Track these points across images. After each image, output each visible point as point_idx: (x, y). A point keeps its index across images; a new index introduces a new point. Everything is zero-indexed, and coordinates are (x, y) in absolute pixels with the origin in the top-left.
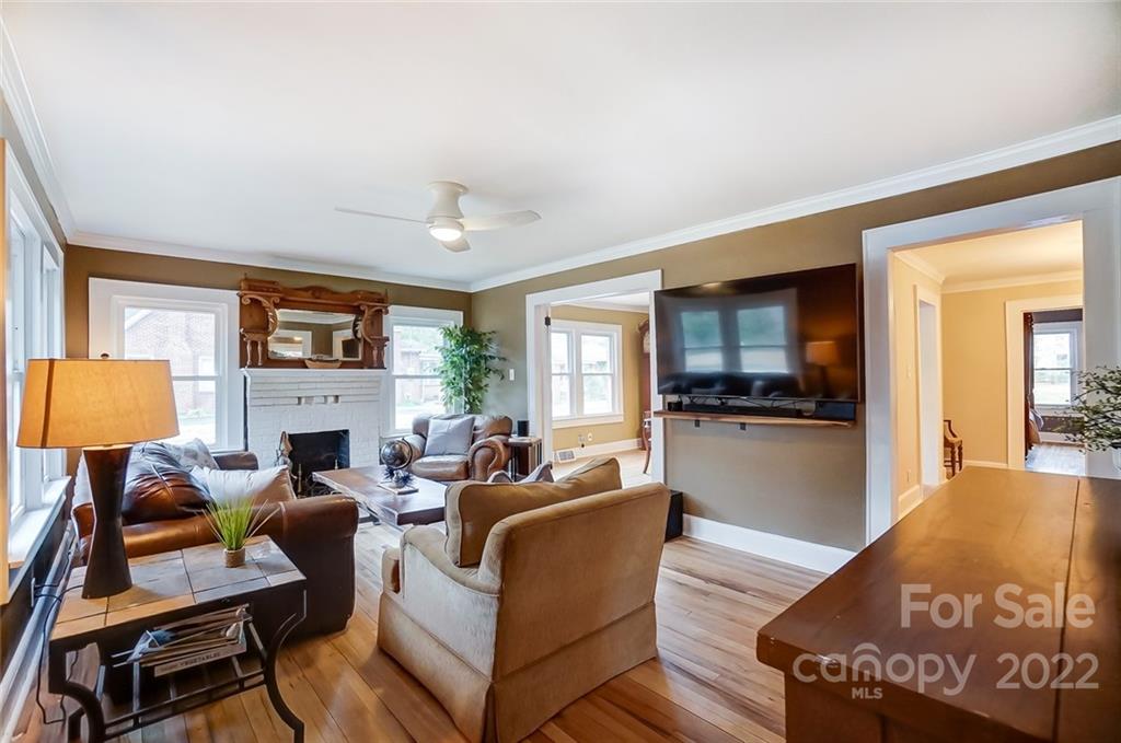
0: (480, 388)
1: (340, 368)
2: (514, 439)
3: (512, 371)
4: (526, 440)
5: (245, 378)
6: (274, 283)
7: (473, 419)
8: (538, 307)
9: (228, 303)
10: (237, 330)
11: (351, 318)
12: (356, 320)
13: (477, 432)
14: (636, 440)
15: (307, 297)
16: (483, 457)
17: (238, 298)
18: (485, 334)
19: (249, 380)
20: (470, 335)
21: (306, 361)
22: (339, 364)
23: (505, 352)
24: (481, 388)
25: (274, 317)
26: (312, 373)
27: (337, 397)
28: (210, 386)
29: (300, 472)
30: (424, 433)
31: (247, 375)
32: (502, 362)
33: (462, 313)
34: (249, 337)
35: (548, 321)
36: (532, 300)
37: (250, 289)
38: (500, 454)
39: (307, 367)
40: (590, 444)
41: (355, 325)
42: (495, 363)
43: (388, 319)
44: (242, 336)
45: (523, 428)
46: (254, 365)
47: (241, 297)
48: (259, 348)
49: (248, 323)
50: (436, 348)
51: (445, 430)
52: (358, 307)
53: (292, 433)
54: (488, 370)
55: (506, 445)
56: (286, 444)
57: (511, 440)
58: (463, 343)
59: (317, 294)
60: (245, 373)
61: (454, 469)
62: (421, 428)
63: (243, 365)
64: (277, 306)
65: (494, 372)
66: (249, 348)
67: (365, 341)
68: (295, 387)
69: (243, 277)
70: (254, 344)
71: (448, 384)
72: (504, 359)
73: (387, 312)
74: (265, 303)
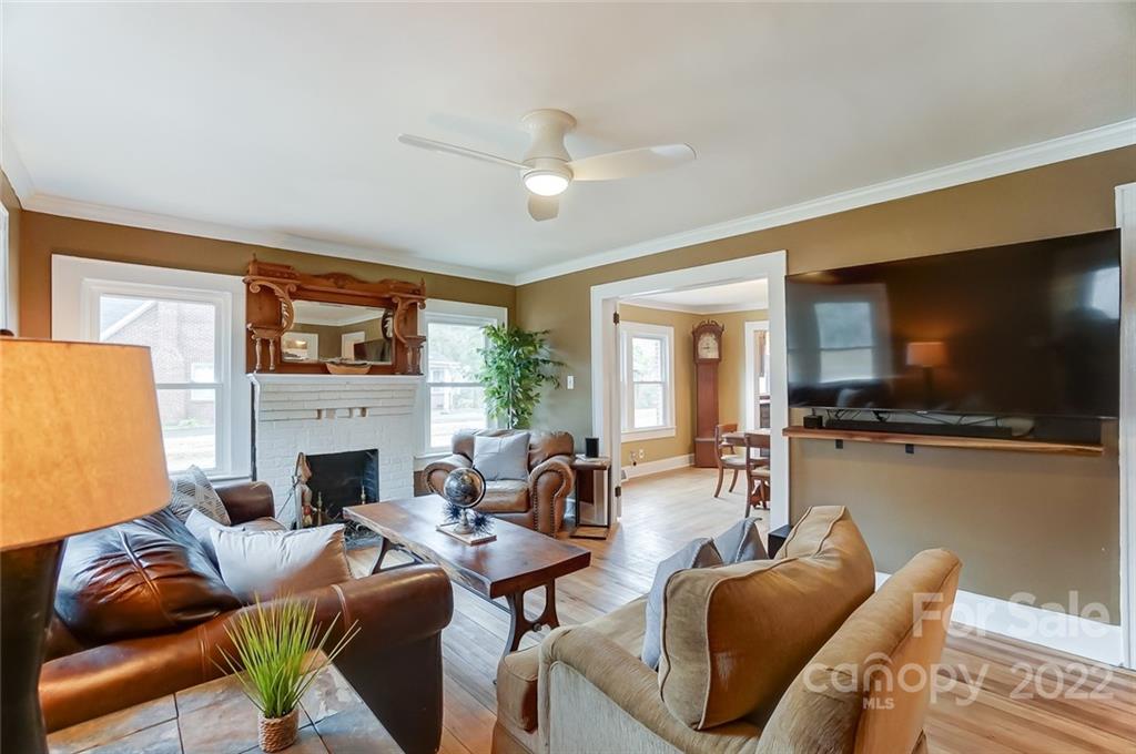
0: (529, 398)
1: (368, 374)
2: (582, 460)
3: (570, 379)
4: (597, 462)
5: (253, 386)
6: (288, 267)
7: (529, 436)
8: (605, 301)
9: (231, 291)
10: (242, 326)
11: (378, 313)
12: (385, 316)
13: (533, 451)
14: (687, 456)
15: (328, 286)
16: (547, 483)
17: (244, 286)
18: (536, 334)
19: (258, 389)
20: (517, 336)
21: (328, 365)
22: (367, 369)
23: (560, 355)
24: (531, 398)
25: (290, 309)
26: (335, 380)
27: (364, 409)
28: (209, 395)
29: (320, 503)
30: (468, 453)
31: (256, 382)
32: (556, 367)
33: (506, 309)
34: (259, 335)
35: (616, 319)
36: (598, 293)
37: (260, 275)
38: (569, 479)
39: (329, 373)
40: (643, 461)
41: (384, 322)
42: (548, 369)
43: (423, 315)
44: (249, 333)
45: (592, 447)
46: (264, 369)
47: (248, 284)
48: (271, 348)
49: (257, 317)
50: (478, 350)
51: (496, 450)
52: (390, 299)
53: (309, 454)
54: (541, 377)
55: (573, 468)
56: (304, 470)
57: (577, 462)
58: (511, 344)
59: (341, 283)
60: (254, 379)
61: (513, 499)
62: (464, 446)
63: (250, 369)
64: (294, 296)
65: (547, 379)
66: (258, 348)
67: (397, 340)
68: (315, 396)
69: (252, 259)
70: (265, 343)
71: (494, 393)
72: (560, 364)
73: (423, 306)
74: (278, 291)
